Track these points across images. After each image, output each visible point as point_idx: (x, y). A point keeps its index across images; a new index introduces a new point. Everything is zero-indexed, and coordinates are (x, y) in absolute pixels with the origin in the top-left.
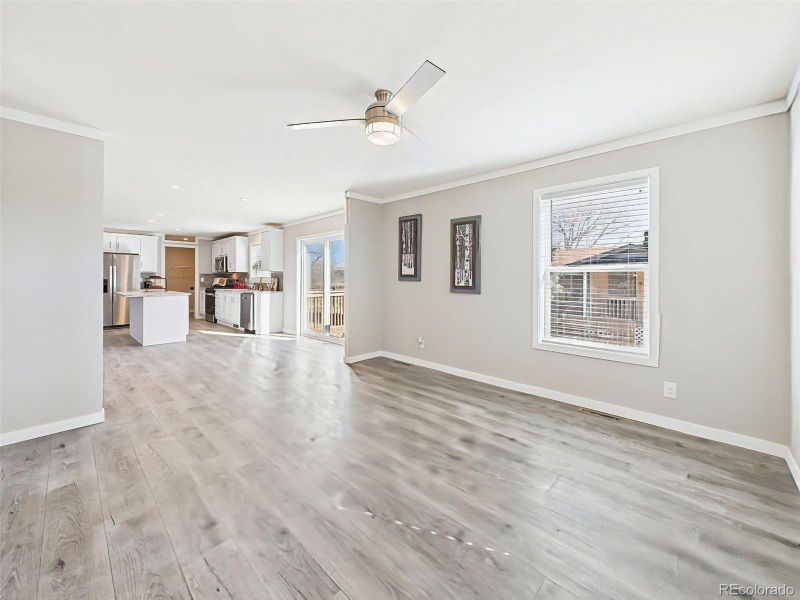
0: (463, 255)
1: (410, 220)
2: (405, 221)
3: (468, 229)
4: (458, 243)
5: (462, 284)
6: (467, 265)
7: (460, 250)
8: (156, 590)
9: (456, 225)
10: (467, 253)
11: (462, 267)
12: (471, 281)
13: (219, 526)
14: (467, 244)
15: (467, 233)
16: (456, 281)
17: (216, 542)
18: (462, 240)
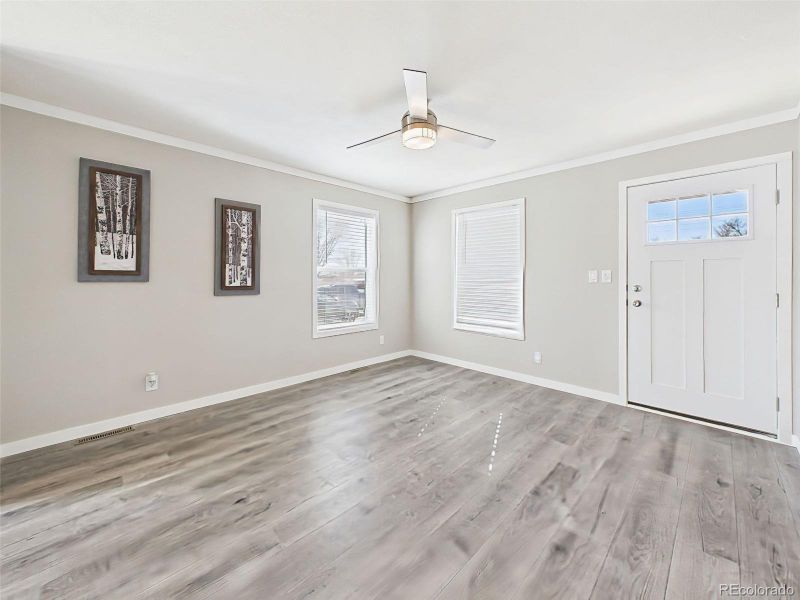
0: (237, 249)
3: (245, 217)
4: (230, 232)
5: (237, 283)
6: (244, 262)
7: (233, 242)
8: (637, 554)
9: (224, 208)
10: (244, 246)
11: (237, 263)
12: (249, 280)
13: (556, 540)
14: (244, 235)
15: (244, 221)
16: (227, 280)
17: (572, 536)
18: (237, 230)
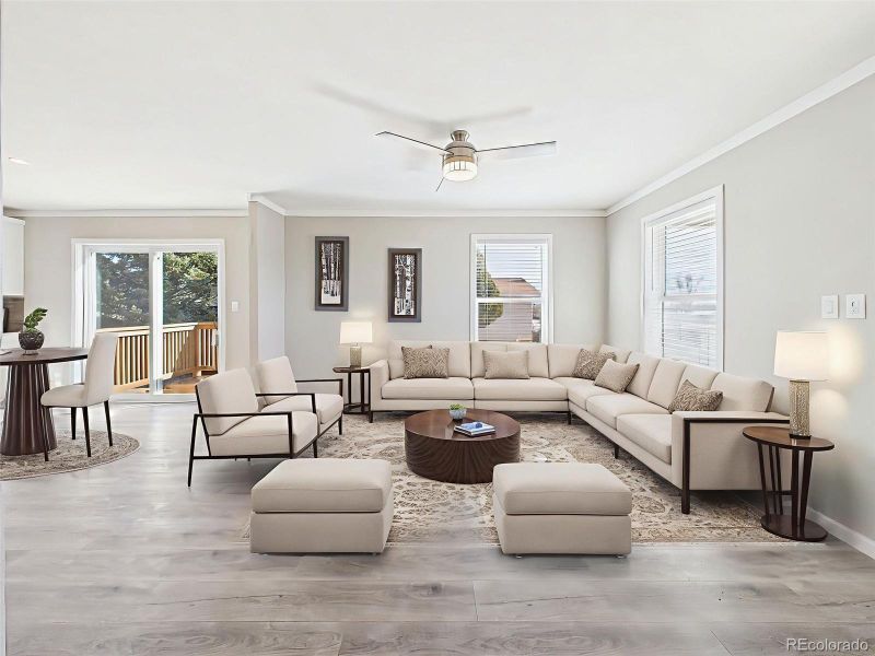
0: (403, 286)
1: (335, 242)
2: (327, 242)
3: (409, 260)
4: (397, 273)
5: (403, 313)
6: (408, 295)
7: (400, 281)
9: (394, 255)
10: (408, 283)
11: (403, 296)
12: (412, 310)
14: (408, 274)
15: (408, 263)
16: (396, 310)
18: (403, 271)
